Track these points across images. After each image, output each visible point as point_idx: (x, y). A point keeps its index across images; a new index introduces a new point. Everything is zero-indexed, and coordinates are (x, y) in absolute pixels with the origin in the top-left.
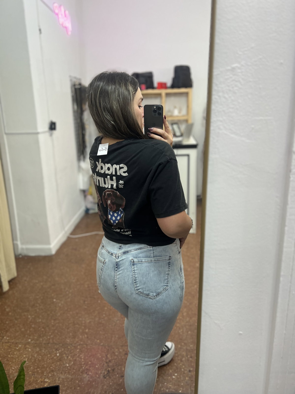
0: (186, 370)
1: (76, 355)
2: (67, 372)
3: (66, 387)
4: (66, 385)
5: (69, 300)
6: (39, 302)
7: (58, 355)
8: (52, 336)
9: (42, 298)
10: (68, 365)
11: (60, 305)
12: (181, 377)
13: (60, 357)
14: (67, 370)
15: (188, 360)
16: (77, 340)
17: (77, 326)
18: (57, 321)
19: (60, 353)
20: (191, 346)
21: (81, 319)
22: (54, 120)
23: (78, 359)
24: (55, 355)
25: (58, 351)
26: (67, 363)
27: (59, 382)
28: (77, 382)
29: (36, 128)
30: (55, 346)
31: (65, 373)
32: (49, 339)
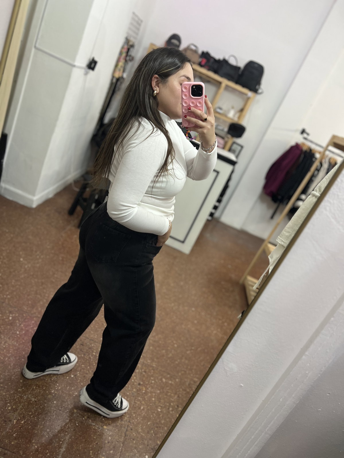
0: (136, 382)
1: (30, 325)
2: (15, 339)
3: (10, 354)
4: (11, 352)
5: (38, 265)
6: (4, 254)
7: (11, 318)
8: (9, 297)
9: (8, 251)
10: (18, 333)
11: (26, 266)
12: (129, 387)
13: (12, 321)
14: (15, 338)
15: (141, 373)
16: (35, 311)
17: (39, 296)
18: (19, 283)
19: (13, 317)
20: (149, 361)
21: (45, 291)
22: (96, 59)
23: (30, 330)
24: (7, 317)
25: (12, 314)
26: (18, 330)
27: (4, 346)
28: (24, 353)
29: (74, 59)
30: (10, 309)
31: (13, 340)
32: (6, 298)
